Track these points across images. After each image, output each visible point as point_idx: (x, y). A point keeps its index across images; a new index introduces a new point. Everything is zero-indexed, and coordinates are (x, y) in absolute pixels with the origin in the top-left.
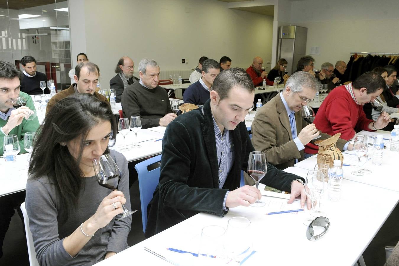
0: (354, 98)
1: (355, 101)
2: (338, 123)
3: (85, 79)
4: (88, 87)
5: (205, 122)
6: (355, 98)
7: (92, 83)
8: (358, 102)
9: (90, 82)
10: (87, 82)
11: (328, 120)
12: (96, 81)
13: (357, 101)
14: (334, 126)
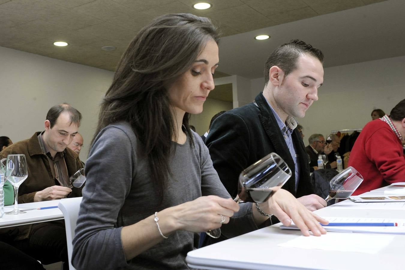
0: (395, 130)
1: (397, 134)
2: (388, 160)
3: (62, 129)
4: (63, 140)
5: (263, 112)
6: (397, 131)
7: (69, 136)
8: (401, 135)
9: (67, 135)
10: (63, 133)
11: (371, 160)
12: (74, 134)
13: (399, 133)
14: (383, 165)
